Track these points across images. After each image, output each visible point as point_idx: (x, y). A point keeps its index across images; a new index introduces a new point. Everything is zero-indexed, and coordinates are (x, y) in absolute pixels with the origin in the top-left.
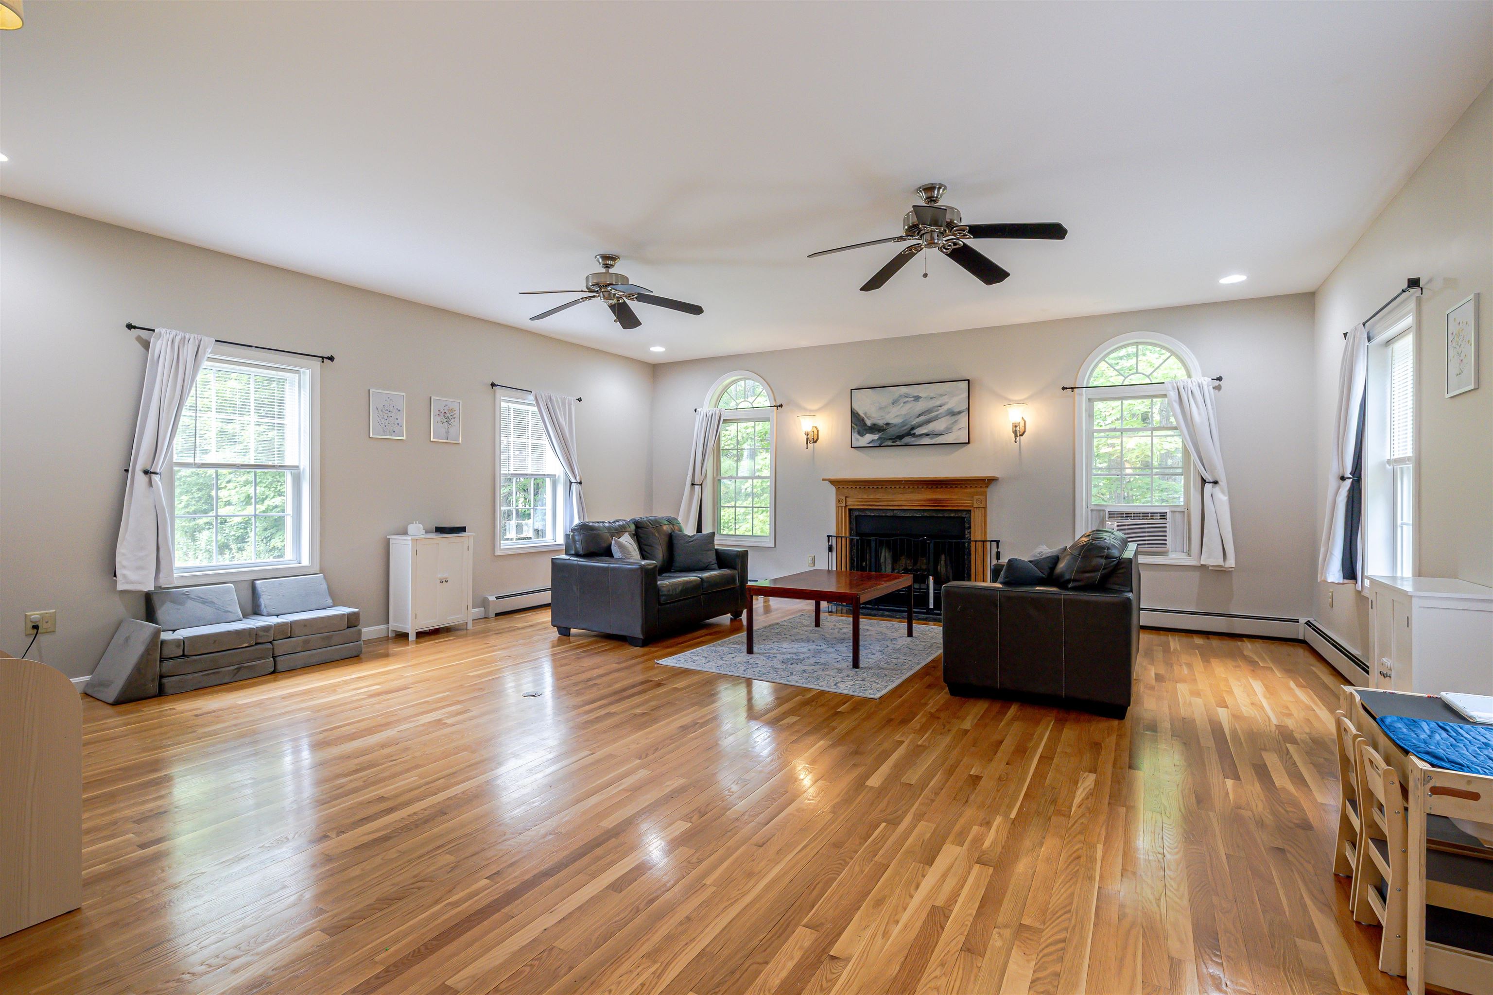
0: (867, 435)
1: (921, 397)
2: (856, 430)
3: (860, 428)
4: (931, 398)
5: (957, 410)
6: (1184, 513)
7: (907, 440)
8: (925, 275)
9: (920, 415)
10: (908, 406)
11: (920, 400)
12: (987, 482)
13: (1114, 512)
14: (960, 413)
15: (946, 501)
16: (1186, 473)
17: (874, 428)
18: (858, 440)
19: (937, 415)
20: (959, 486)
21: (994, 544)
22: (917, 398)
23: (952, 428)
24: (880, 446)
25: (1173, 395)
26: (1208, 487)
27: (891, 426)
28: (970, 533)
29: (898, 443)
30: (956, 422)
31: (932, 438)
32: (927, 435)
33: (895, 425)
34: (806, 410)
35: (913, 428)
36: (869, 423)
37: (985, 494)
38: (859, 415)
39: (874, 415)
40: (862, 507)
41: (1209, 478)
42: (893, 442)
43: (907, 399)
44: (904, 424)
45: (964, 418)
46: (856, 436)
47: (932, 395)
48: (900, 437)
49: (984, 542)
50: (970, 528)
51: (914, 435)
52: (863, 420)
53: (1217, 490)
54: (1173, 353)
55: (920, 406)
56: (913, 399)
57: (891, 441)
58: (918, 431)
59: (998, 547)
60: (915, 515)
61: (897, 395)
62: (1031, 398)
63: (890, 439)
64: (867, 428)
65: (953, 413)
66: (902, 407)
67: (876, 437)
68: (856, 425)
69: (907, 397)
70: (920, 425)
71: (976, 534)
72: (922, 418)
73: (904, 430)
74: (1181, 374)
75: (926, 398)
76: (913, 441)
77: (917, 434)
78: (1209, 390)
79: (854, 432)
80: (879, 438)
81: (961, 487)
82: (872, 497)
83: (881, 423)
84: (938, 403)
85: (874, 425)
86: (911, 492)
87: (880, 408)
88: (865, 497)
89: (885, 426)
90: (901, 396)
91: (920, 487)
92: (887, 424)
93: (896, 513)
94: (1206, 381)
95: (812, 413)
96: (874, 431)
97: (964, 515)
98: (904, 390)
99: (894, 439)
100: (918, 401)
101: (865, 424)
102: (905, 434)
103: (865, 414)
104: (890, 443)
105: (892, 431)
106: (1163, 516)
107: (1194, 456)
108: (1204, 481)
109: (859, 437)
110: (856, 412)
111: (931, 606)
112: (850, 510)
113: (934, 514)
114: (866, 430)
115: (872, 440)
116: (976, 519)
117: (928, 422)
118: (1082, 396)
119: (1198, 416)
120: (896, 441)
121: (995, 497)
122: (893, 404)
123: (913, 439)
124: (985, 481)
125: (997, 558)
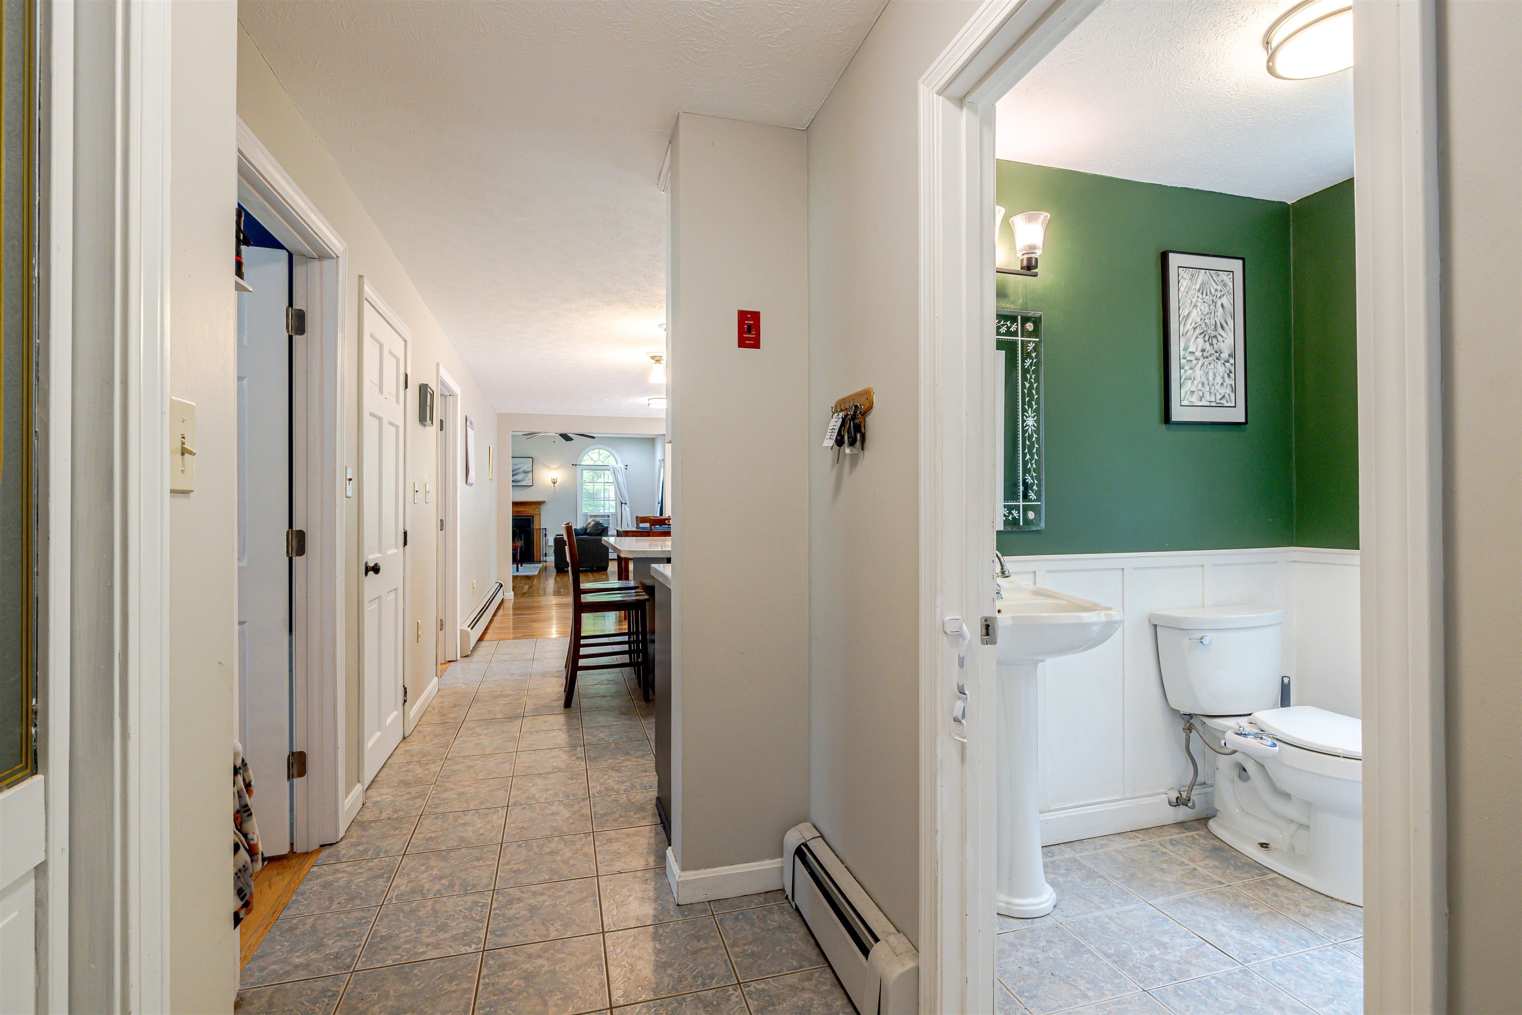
5: (527, 471)
6: (615, 515)
12: (539, 504)
13: (592, 516)
14: (529, 472)
15: (524, 511)
16: (616, 500)
19: (518, 472)
20: (528, 505)
21: (544, 530)
23: (525, 479)
25: (612, 470)
26: (623, 505)
28: (533, 525)
30: (526, 476)
31: (516, 483)
37: (540, 508)
41: (623, 502)
45: (530, 475)
47: (515, 463)
49: (540, 529)
50: (533, 523)
53: (626, 506)
54: (611, 454)
59: (546, 531)
62: (559, 467)
65: (525, 472)
71: (536, 526)
74: (615, 464)
78: (623, 469)
81: (530, 505)
84: (519, 467)
94: (623, 466)
97: (530, 518)
106: (609, 516)
107: (619, 494)
108: (622, 503)
116: (536, 519)
118: (578, 468)
119: (620, 479)
121: (544, 510)
124: (543, 502)
125: (546, 536)
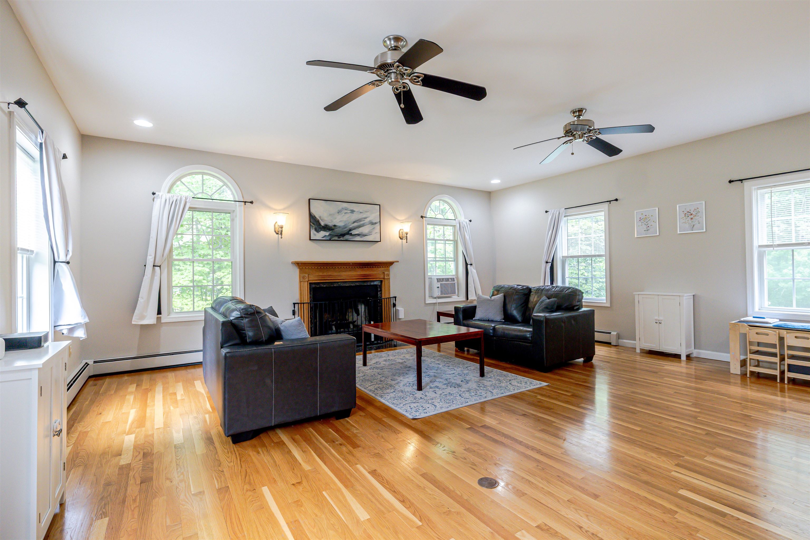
0: (322, 232)
1: (355, 211)
2: (314, 228)
3: (316, 227)
4: (361, 213)
5: (374, 222)
6: (456, 279)
7: (347, 237)
8: (573, 154)
9: (354, 222)
10: (347, 216)
11: (354, 213)
13: (440, 279)
14: (376, 223)
16: (456, 261)
17: (326, 228)
18: (315, 235)
19: (364, 223)
20: (377, 267)
21: (394, 298)
22: (352, 211)
23: (372, 232)
24: (330, 240)
25: (458, 225)
26: (468, 266)
27: (337, 227)
28: (381, 293)
29: (342, 239)
30: (374, 228)
31: (361, 237)
32: (358, 235)
33: (340, 227)
34: (270, 208)
35: (350, 230)
36: (322, 224)
37: (389, 271)
38: (316, 217)
39: (325, 219)
40: (319, 281)
41: (469, 262)
42: (338, 238)
43: (347, 211)
44: (345, 227)
45: (378, 227)
46: (313, 231)
47: (361, 211)
48: (343, 235)
49: (388, 298)
50: (381, 290)
51: (351, 235)
52: (318, 221)
53: (474, 267)
54: (451, 207)
55: (355, 217)
56: (350, 211)
57: (337, 237)
58: (354, 232)
59: (395, 301)
60: (351, 285)
61: (340, 208)
63: (336, 236)
64: (322, 227)
65: (373, 224)
66: (344, 215)
67: (327, 234)
68: (314, 224)
69: (347, 210)
70: (355, 228)
71: (384, 294)
72: (356, 224)
73: (346, 230)
75: (357, 212)
76: (351, 238)
77: (352, 234)
78: (467, 225)
79: (312, 229)
80: (330, 235)
81: (378, 267)
82: (325, 274)
83: (330, 224)
84: (364, 216)
85: (326, 225)
86: (350, 271)
87: (330, 215)
88: (321, 274)
89: (333, 227)
90: (343, 208)
91: (356, 267)
92: (335, 226)
93: (340, 285)
94: (467, 221)
95: (276, 211)
96: (326, 229)
97: (379, 283)
98: (345, 205)
99: (340, 236)
100: (353, 213)
101: (320, 224)
102: (346, 233)
103: (320, 217)
104: (336, 238)
105: (338, 231)
106: (453, 280)
107: (464, 253)
108: (466, 264)
109: (315, 232)
110: (313, 215)
111: (373, 340)
112: (310, 283)
113: (362, 284)
114: (320, 228)
115: (325, 236)
116: (384, 285)
117: (359, 227)
118: (425, 221)
119: (467, 236)
120: (340, 238)
121: (392, 273)
122: (338, 213)
123: (351, 237)
124: (391, 263)
125: (394, 305)
